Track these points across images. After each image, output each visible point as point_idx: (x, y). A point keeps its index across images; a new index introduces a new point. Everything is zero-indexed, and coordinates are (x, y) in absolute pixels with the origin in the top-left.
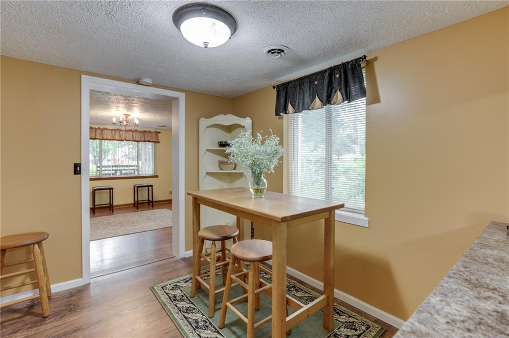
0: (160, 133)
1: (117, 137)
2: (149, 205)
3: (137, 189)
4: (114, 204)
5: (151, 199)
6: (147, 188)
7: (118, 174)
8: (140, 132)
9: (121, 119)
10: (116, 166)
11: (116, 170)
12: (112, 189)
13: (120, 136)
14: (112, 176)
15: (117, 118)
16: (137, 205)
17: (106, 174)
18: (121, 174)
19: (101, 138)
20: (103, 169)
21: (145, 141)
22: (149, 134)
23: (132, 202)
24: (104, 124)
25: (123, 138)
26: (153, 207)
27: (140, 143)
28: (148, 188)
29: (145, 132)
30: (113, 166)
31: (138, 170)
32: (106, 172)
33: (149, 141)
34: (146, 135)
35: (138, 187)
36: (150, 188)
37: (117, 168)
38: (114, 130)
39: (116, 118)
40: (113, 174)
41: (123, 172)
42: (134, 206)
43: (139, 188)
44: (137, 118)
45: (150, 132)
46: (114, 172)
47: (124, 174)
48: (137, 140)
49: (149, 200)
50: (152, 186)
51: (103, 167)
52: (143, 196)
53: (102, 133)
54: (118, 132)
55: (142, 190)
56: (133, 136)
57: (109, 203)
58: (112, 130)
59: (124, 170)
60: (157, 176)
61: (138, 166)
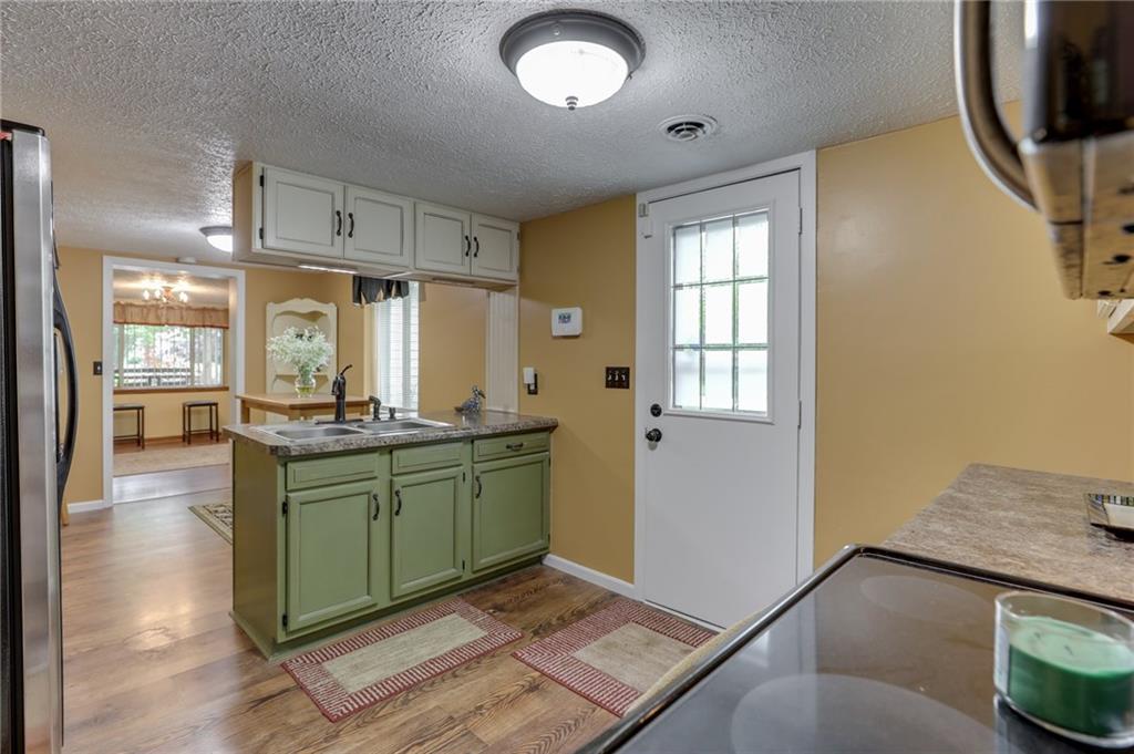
1: (151, 318)
2: (212, 438)
3: (188, 409)
4: (146, 437)
5: (214, 428)
6: (208, 407)
7: (154, 384)
8: (196, 310)
9: (157, 295)
10: (150, 370)
11: (150, 378)
12: (142, 408)
13: (158, 317)
14: (142, 387)
15: (152, 292)
16: (189, 438)
17: (131, 385)
18: (159, 384)
19: (121, 321)
20: (125, 375)
21: (204, 326)
22: (212, 314)
23: (180, 433)
24: (128, 297)
25: (163, 321)
26: (218, 440)
27: (197, 329)
28: (211, 410)
29: (204, 309)
30: (144, 370)
31: (192, 376)
32: (130, 381)
33: (212, 326)
34: (207, 316)
35: (190, 406)
36: (214, 407)
37: (151, 374)
39: (149, 291)
40: (144, 384)
41: (165, 380)
42: (184, 440)
43: (192, 408)
44: (185, 292)
45: (214, 310)
46: (145, 381)
47: (164, 384)
48: (188, 323)
49: (211, 429)
50: (216, 404)
51: (125, 371)
52: (201, 423)
53: (124, 312)
55: (199, 412)
56: (182, 318)
57: (136, 433)
59: (165, 377)
60: (227, 389)
61: (191, 370)
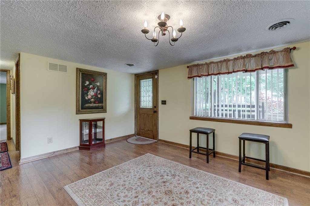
0: (294, 48)
13: (227, 68)
19: (207, 74)
29: (263, 54)
38: (220, 62)
45: (273, 52)
54: (224, 64)
58: (217, 62)
